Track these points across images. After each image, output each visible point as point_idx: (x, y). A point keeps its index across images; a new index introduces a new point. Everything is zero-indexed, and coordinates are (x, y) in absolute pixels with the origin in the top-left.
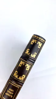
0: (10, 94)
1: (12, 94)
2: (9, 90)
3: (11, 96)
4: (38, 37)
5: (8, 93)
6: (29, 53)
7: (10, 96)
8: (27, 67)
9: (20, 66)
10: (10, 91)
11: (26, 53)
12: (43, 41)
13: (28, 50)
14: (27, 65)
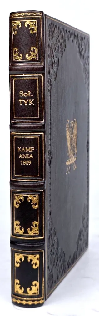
0: (25, 153)
1: (21, 156)
2: (31, 159)
3: (21, 149)
4: (36, 303)
5: (30, 153)
6: (31, 261)
7: (23, 149)
8: (19, 227)
9: (35, 223)
10: (29, 160)
11: (38, 256)
12: (22, 300)
13: (36, 264)
14: (21, 232)
